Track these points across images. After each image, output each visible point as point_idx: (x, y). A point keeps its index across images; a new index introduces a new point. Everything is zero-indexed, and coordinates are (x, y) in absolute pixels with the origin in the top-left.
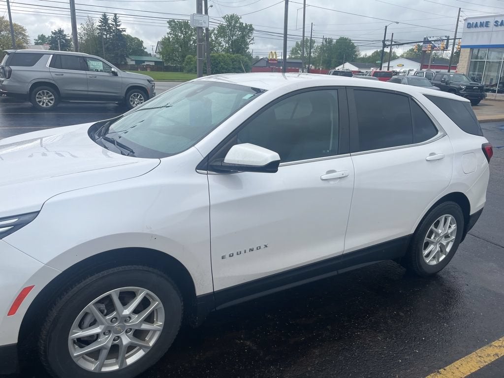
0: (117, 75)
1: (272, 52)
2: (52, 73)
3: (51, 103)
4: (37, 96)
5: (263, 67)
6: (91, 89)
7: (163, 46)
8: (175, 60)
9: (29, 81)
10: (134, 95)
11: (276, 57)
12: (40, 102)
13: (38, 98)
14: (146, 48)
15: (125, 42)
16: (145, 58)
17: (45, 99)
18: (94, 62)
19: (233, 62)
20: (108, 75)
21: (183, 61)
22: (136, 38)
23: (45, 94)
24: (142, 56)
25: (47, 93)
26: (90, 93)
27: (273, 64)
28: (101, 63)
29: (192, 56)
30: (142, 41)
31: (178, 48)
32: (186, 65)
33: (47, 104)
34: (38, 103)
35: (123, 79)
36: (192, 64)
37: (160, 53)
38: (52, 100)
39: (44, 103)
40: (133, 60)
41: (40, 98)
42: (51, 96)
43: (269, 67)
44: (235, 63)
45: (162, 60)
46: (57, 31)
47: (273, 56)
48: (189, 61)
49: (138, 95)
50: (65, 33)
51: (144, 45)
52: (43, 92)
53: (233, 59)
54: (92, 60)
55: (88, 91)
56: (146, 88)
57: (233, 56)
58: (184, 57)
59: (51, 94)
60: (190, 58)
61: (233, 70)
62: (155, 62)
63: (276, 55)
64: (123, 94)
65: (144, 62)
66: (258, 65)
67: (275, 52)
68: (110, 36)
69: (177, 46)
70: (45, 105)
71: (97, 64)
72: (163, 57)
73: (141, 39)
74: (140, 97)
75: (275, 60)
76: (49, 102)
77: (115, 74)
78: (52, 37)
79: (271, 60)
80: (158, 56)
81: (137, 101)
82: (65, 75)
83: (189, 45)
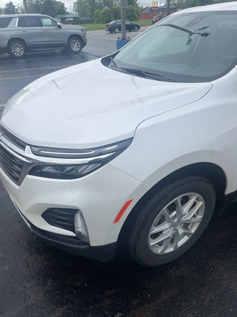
0: (61, 28)
1: (154, 2)
2: (20, 31)
3: (22, 52)
4: (13, 48)
5: (147, 14)
6: (46, 39)
7: (78, 5)
8: (87, 15)
9: (6, 38)
10: (74, 42)
11: (157, 5)
12: (15, 52)
13: (13, 49)
14: (66, 8)
15: (52, 5)
16: (66, 16)
17: (18, 50)
18: (45, 19)
19: (127, 12)
20: (56, 28)
21: (93, 15)
22: (59, 2)
23: (18, 46)
24: (64, 14)
25: (19, 46)
26: (45, 43)
27: (154, 11)
28: (50, 19)
29: (99, 10)
30: (64, 4)
31: (88, 5)
32: (95, 17)
33: (19, 54)
34: (14, 53)
35: (65, 30)
36: (99, 16)
37: (77, 11)
38: (22, 50)
39: (17, 53)
40: (59, 18)
41: (15, 50)
42: (21, 47)
43: (153, 13)
44: (129, 12)
45: (78, 16)
46: (9, 3)
47: (155, 5)
48: (97, 14)
49: (76, 42)
50: (14, 4)
51: (65, 6)
52: (16, 45)
53: (128, 9)
54: (44, 19)
55: (44, 42)
56: (81, 35)
57: (128, 7)
58: (93, 12)
59: (21, 46)
60: (97, 12)
61: (128, 18)
62: (74, 18)
63: (157, 3)
64: (66, 42)
65: (66, 18)
66: (143, 12)
67: (156, 2)
68: (43, 2)
69: (87, 4)
70: (18, 55)
71: (47, 21)
72: (79, 13)
73: (63, 2)
74: (78, 43)
75: (156, 7)
76: (20, 51)
77: (60, 27)
78: (6, 8)
79: (154, 7)
80: (75, 13)
81: (75, 46)
82: (28, 31)
83: (95, 3)
